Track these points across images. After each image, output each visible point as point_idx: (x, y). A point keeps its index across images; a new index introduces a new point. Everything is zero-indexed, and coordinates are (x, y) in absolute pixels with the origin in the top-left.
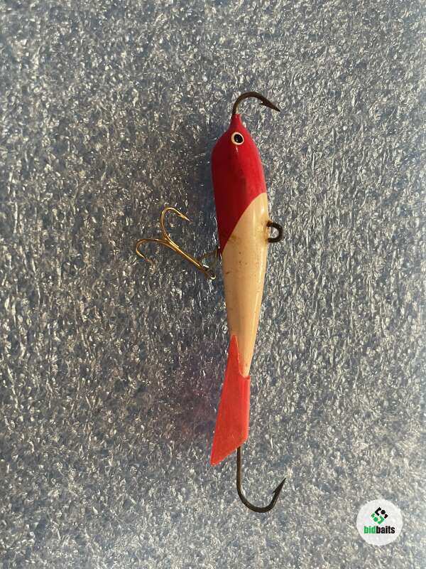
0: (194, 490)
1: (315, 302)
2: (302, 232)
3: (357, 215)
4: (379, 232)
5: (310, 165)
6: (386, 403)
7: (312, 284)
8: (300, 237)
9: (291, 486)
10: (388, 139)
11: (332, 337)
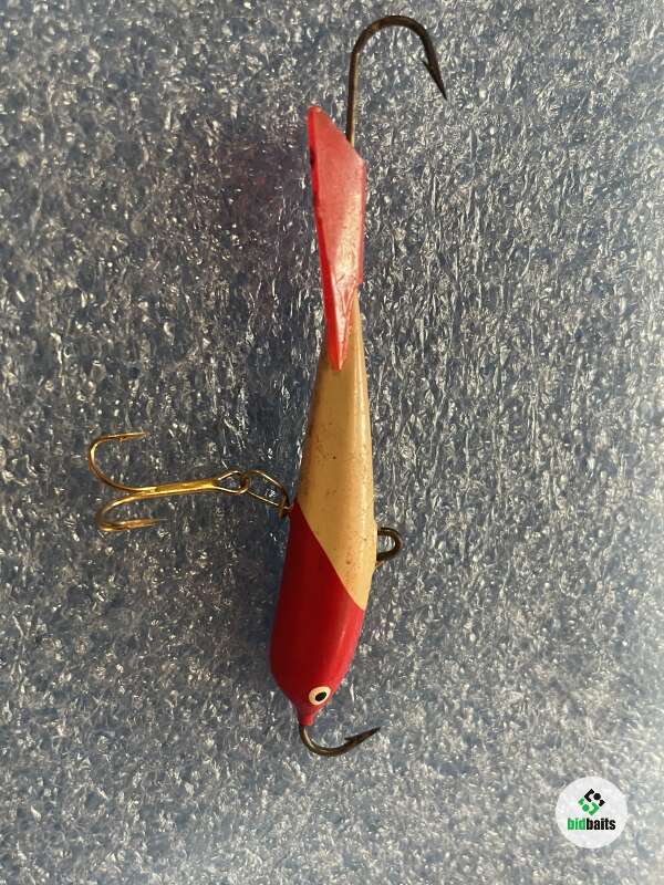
0: (214, 774)
1: (434, 448)
2: (412, 322)
3: (513, 292)
4: (553, 322)
5: (427, 197)
6: (556, 624)
7: (431, 415)
8: (409, 331)
9: (387, 767)
10: (573, 152)
11: (463, 508)
